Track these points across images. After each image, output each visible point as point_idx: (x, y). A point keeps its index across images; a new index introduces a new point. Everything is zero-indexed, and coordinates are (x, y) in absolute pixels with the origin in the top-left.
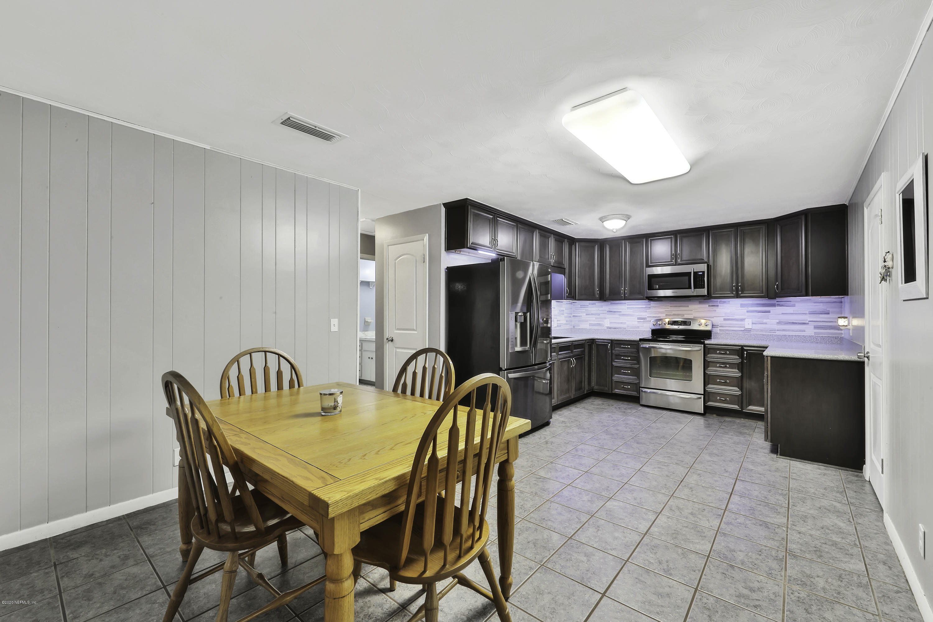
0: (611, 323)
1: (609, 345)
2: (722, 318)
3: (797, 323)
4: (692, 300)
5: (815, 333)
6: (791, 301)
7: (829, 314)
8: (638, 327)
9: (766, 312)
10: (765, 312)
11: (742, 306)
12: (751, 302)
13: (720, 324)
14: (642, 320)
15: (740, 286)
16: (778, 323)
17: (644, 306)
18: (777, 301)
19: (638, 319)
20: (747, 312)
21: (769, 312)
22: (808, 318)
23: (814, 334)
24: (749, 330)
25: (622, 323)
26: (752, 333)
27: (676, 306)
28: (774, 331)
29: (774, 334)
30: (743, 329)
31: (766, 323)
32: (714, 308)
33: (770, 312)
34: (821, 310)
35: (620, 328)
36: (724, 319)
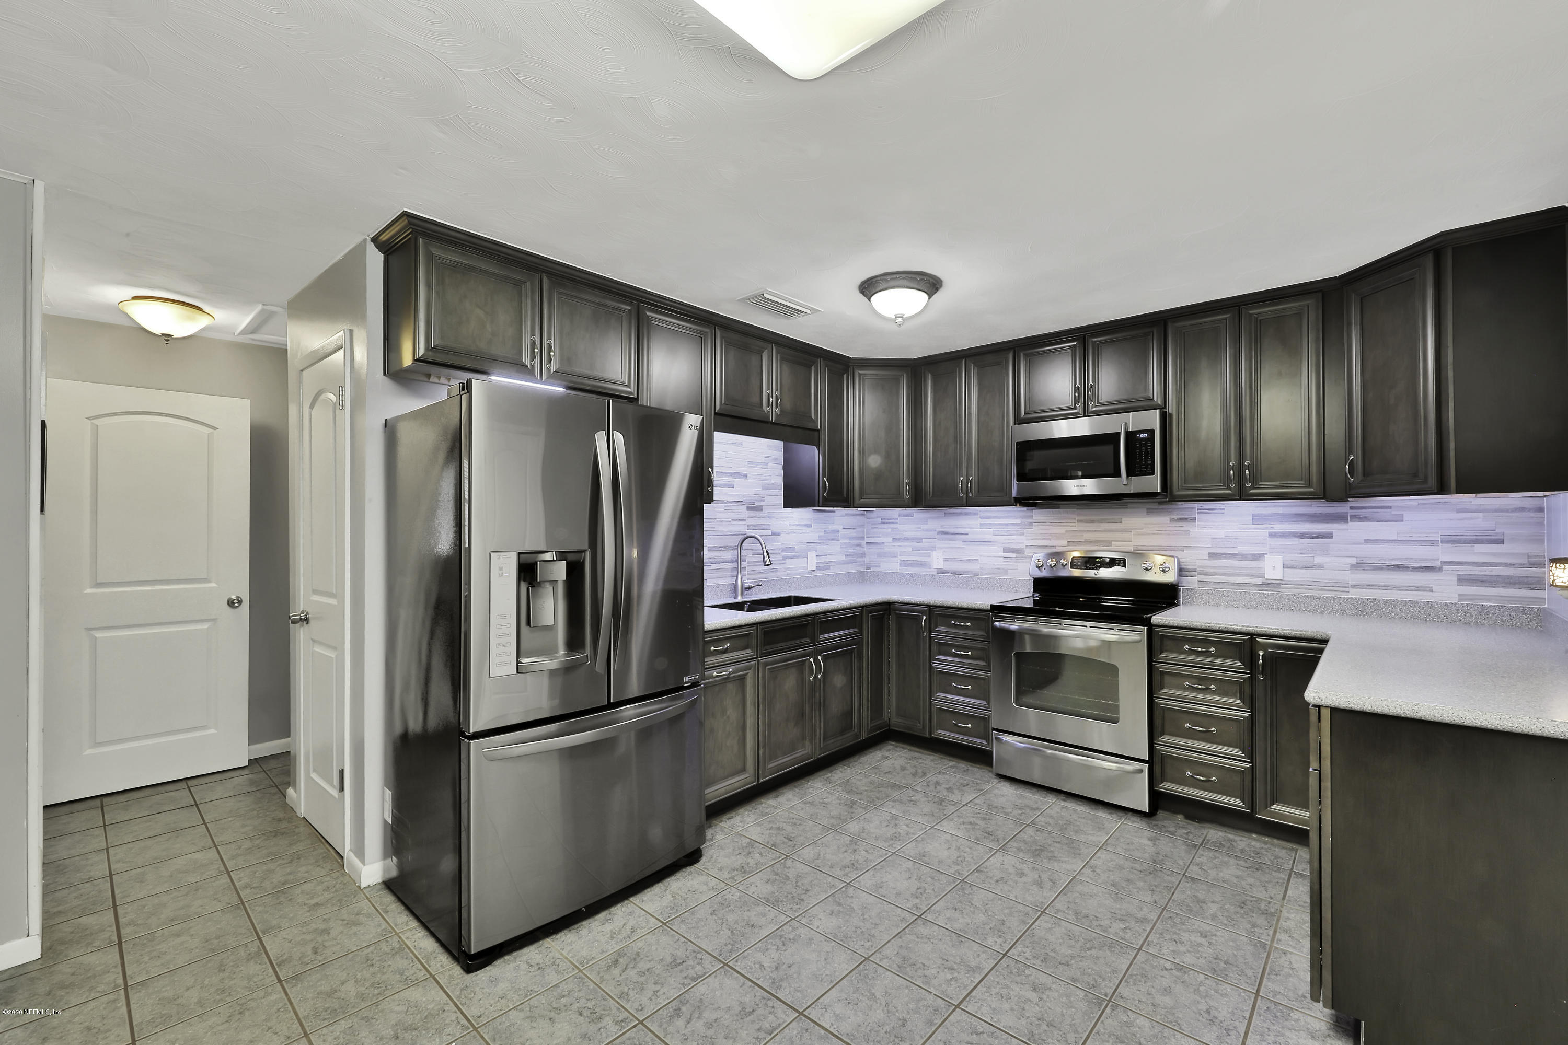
0: (945, 560)
1: (924, 617)
2: (1206, 552)
3: (1407, 567)
4: (1130, 505)
5: (1460, 595)
6: (1390, 507)
7: (1502, 542)
8: (1005, 571)
9: (1322, 538)
10: (1317, 537)
11: (1257, 519)
12: (1280, 510)
13: (1199, 567)
14: (1014, 555)
15: (1248, 467)
16: (1356, 567)
17: (1018, 521)
18: (1351, 508)
19: (1006, 550)
20: (1272, 535)
21: (1329, 536)
22: (1441, 554)
23: (1459, 600)
24: (1275, 585)
25: (969, 561)
26: (1284, 591)
27: (1092, 521)
28: (1345, 586)
29: (1343, 595)
30: (1259, 581)
31: (1321, 567)
32: (1185, 526)
33: (1331, 537)
34: (1478, 533)
35: (966, 572)
36: (1209, 553)
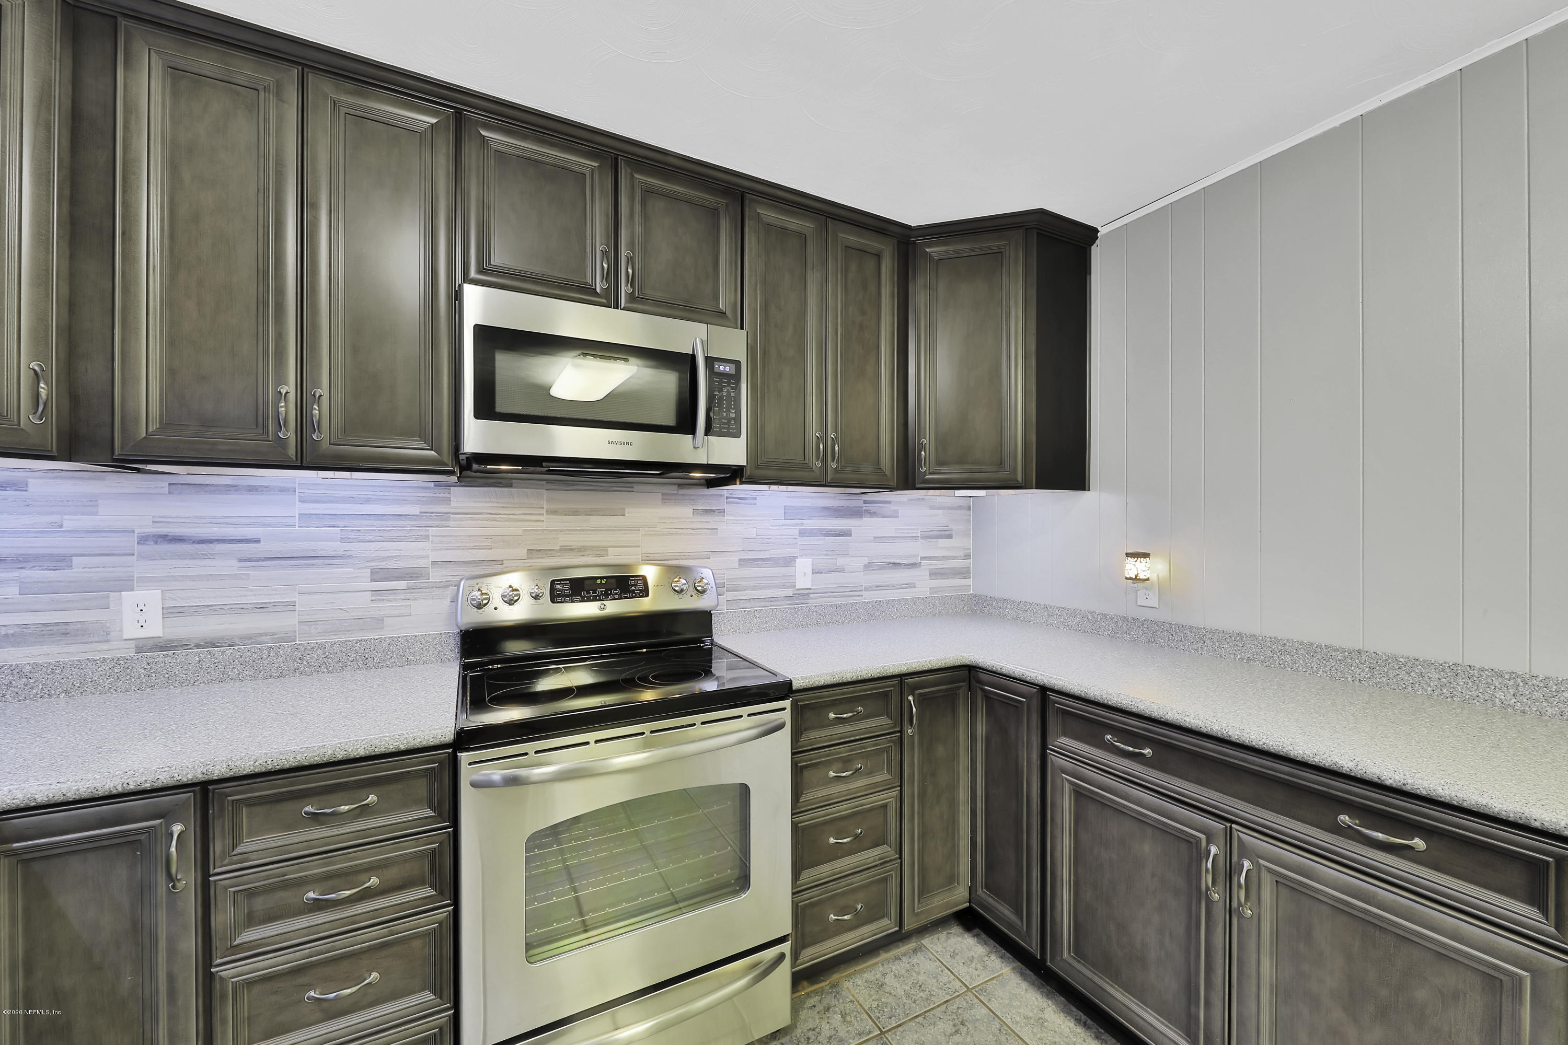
0: (168, 612)
1: (177, 828)
2: (735, 558)
3: (900, 565)
4: (636, 488)
5: (930, 588)
6: (889, 502)
7: (950, 537)
8: (379, 622)
9: (843, 536)
10: (839, 535)
11: (790, 513)
12: (809, 502)
13: (729, 580)
14: (402, 584)
16: (867, 567)
17: (415, 510)
18: (865, 502)
19: (377, 575)
20: (802, 533)
21: (847, 533)
22: (918, 549)
23: (930, 594)
24: (803, 595)
25: (262, 607)
26: (812, 602)
27: (575, 513)
28: (856, 590)
29: (859, 600)
30: (789, 592)
31: (841, 570)
32: (712, 520)
33: (850, 535)
34: (940, 528)
35: (249, 638)
36: (740, 560)
